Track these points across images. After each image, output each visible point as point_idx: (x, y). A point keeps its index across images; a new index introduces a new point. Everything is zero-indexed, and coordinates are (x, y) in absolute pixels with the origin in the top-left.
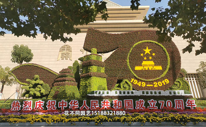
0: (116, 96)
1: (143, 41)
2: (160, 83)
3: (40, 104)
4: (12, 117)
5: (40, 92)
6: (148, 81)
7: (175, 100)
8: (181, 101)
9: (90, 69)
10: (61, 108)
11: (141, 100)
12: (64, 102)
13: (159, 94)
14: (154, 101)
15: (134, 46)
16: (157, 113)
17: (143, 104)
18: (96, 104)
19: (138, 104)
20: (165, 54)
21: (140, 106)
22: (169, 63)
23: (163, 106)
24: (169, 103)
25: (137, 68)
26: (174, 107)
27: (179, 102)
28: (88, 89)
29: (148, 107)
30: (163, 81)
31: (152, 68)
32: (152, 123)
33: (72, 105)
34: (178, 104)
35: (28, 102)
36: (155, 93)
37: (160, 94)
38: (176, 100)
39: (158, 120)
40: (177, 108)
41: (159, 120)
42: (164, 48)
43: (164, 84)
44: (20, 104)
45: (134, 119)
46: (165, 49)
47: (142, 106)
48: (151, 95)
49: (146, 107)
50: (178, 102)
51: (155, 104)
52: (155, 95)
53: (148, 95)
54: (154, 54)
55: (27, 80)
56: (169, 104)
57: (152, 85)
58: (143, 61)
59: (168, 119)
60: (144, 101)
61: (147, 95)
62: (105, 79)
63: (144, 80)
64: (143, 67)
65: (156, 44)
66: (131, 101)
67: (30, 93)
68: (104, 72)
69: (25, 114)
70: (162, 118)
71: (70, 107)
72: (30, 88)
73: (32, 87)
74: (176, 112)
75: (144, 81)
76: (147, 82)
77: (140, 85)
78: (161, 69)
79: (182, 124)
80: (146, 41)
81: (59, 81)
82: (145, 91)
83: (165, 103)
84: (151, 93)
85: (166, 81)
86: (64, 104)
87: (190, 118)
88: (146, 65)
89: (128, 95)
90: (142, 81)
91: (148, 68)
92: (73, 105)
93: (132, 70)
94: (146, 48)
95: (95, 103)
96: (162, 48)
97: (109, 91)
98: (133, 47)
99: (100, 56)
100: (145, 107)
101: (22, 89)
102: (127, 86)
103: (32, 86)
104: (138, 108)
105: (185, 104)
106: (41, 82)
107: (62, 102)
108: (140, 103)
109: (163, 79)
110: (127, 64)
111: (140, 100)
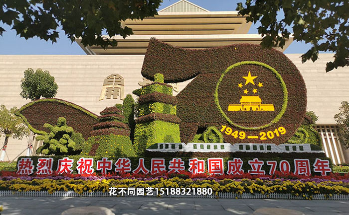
0: (195, 152)
1: (243, 63)
2: (270, 134)
3: (66, 164)
4: (17, 183)
5: (67, 146)
6: (250, 130)
7: (295, 160)
8: (305, 163)
9: (152, 107)
10: (102, 172)
11: (238, 159)
12: (106, 161)
13: (268, 149)
14: (258, 161)
15: (227, 70)
16: (263, 180)
17: (239, 166)
18: (160, 165)
19: (232, 165)
20: (280, 85)
21: (236, 170)
22: (287, 99)
23: (275, 170)
24: (285, 164)
25: (232, 108)
26: (293, 172)
27: (302, 164)
28: (149, 140)
29: (249, 171)
30: (276, 130)
31: (258, 107)
32: (253, 194)
33: (119, 167)
34: (300, 166)
35: (45, 160)
36: (262, 148)
37: (270, 150)
38: (297, 160)
39: (264, 190)
40: (299, 173)
41: (266, 190)
42: (278, 74)
43: (278, 135)
44: (33, 164)
45: (224, 187)
46: (280, 76)
47: (238, 169)
48: (254, 151)
49: (246, 171)
50: (299, 164)
51: (260, 166)
52: (261, 151)
53: (249, 151)
54: (260, 85)
55: (46, 125)
56: (285, 166)
57: (257, 137)
58: (242, 96)
59: (281, 189)
60: (241, 161)
61: (247, 151)
62: (178, 125)
63: (242, 127)
64: (243, 106)
65: (264, 67)
66: (219, 161)
67: (50, 147)
68: (175, 114)
69: (39, 179)
70: (272, 188)
71: (117, 170)
72: (50, 139)
73: (54, 138)
74: (296, 179)
75: (244, 130)
76: (248, 132)
77: (236, 137)
78: (273, 110)
79: (305, 197)
80: (248, 62)
81: (100, 128)
82: (244, 145)
83: (278, 164)
84: (255, 148)
85: (281, 129)
86: (107, 165)
87: (318, 188)
88: (247, 104)
89: (215, 151)
90: (239, 130)
91: (251, 108)
92: (122, 166)
93: (223, 111)
94: (248, 74)
95: (158, 164)
96: (275, 74)
97: (183, 144)
98: (226, 72)
99: (169, 86)
100: (243, 171)
101: (37, 140)
102: (214, 138)
103: (54, 135)
104: (232, 172)
105: (312, 167)
106: (70, 129)
107: (103, 161)
108: (234, 164)
109: (276, 126)
110: (215, 100)
111: (236, 160)
